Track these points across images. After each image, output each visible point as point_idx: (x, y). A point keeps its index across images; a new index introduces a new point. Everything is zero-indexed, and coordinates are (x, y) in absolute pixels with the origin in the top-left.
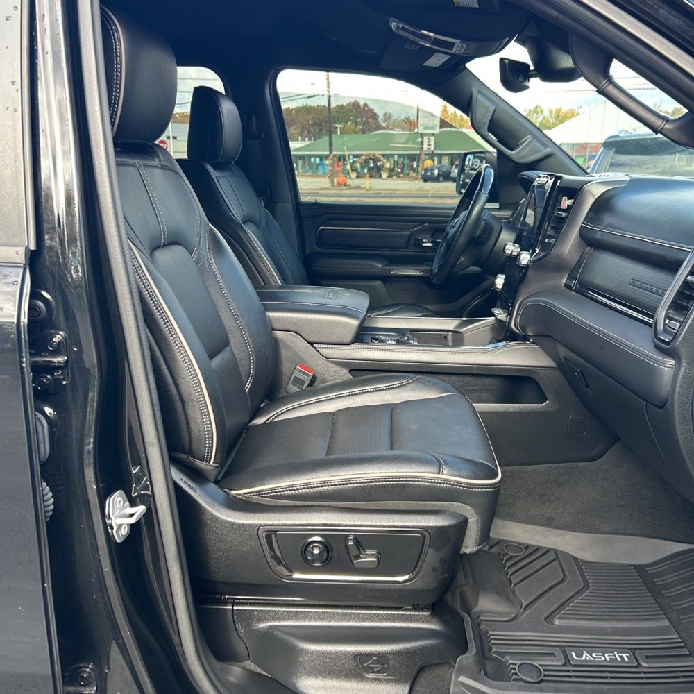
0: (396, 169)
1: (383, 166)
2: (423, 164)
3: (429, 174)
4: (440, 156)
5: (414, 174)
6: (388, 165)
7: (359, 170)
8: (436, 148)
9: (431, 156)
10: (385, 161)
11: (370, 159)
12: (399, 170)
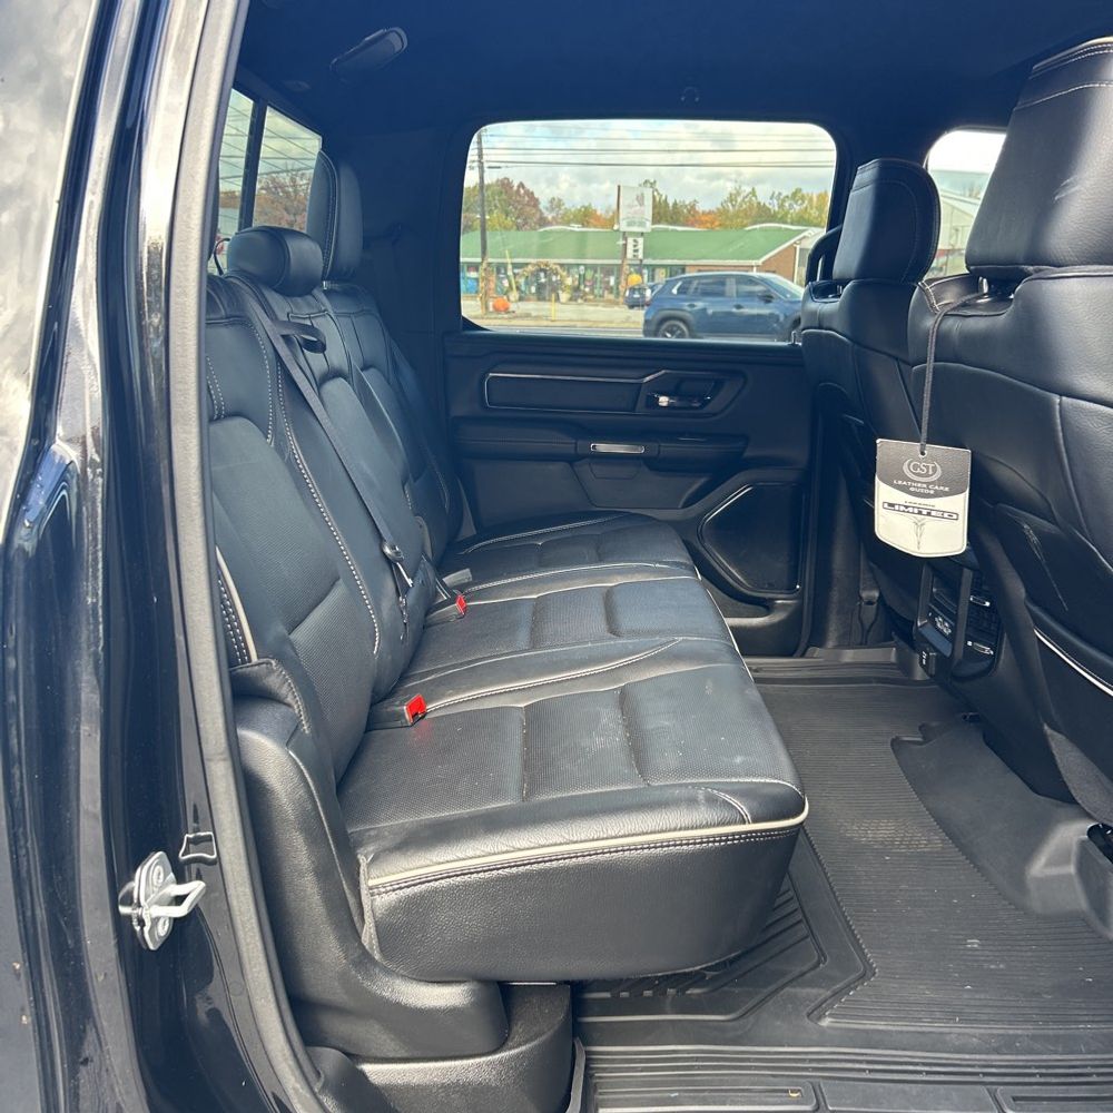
0: (582, 287)
1: (562, 282)
2: (626, 280)
3: (637, 296)
4: (653, 268)
5: (612, 297)
6: (569, 281)
7: (523, 288)
8: (646, 255)
9: (639, 268)
10: (565, 274)
11: (541, 270)
12: (587, 290)
